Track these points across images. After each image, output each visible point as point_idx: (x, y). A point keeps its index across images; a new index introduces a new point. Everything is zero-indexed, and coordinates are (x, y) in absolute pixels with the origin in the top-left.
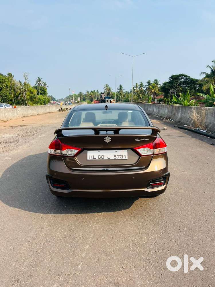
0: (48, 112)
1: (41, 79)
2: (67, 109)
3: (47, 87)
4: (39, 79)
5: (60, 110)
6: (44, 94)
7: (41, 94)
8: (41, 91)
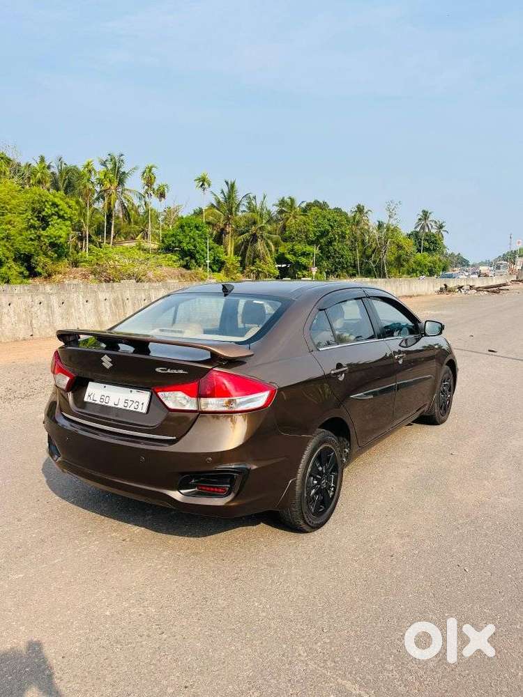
0: (404, 294)
1: (430, 213)
2: (460, 288)
3: (443, 233)
4: (425, 215)
5: (441, 290)
6: (434, 250)
7: (427, 250)
8: (426, 243)
